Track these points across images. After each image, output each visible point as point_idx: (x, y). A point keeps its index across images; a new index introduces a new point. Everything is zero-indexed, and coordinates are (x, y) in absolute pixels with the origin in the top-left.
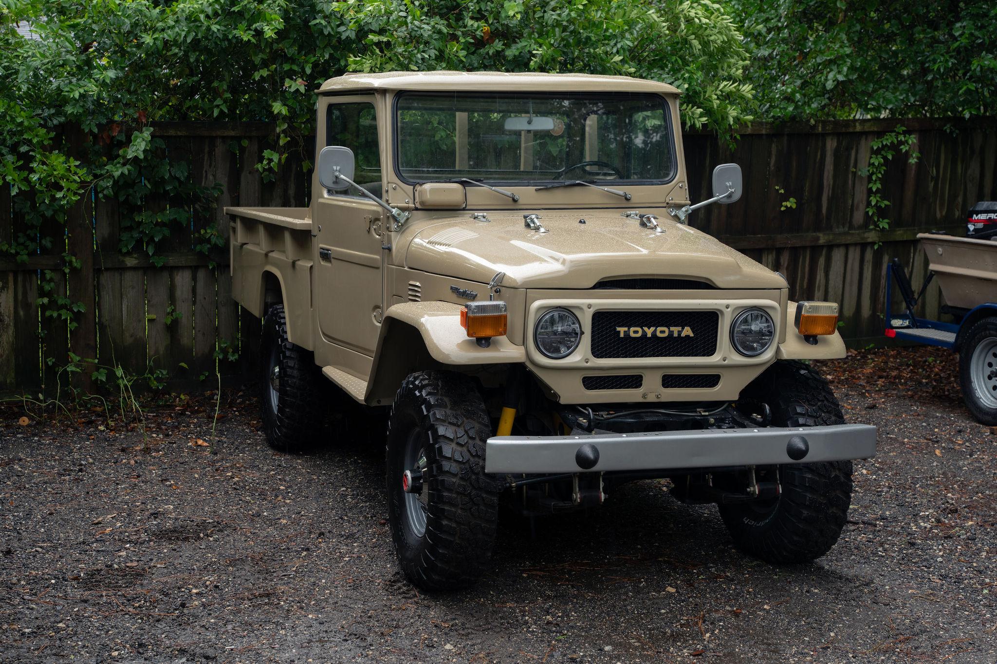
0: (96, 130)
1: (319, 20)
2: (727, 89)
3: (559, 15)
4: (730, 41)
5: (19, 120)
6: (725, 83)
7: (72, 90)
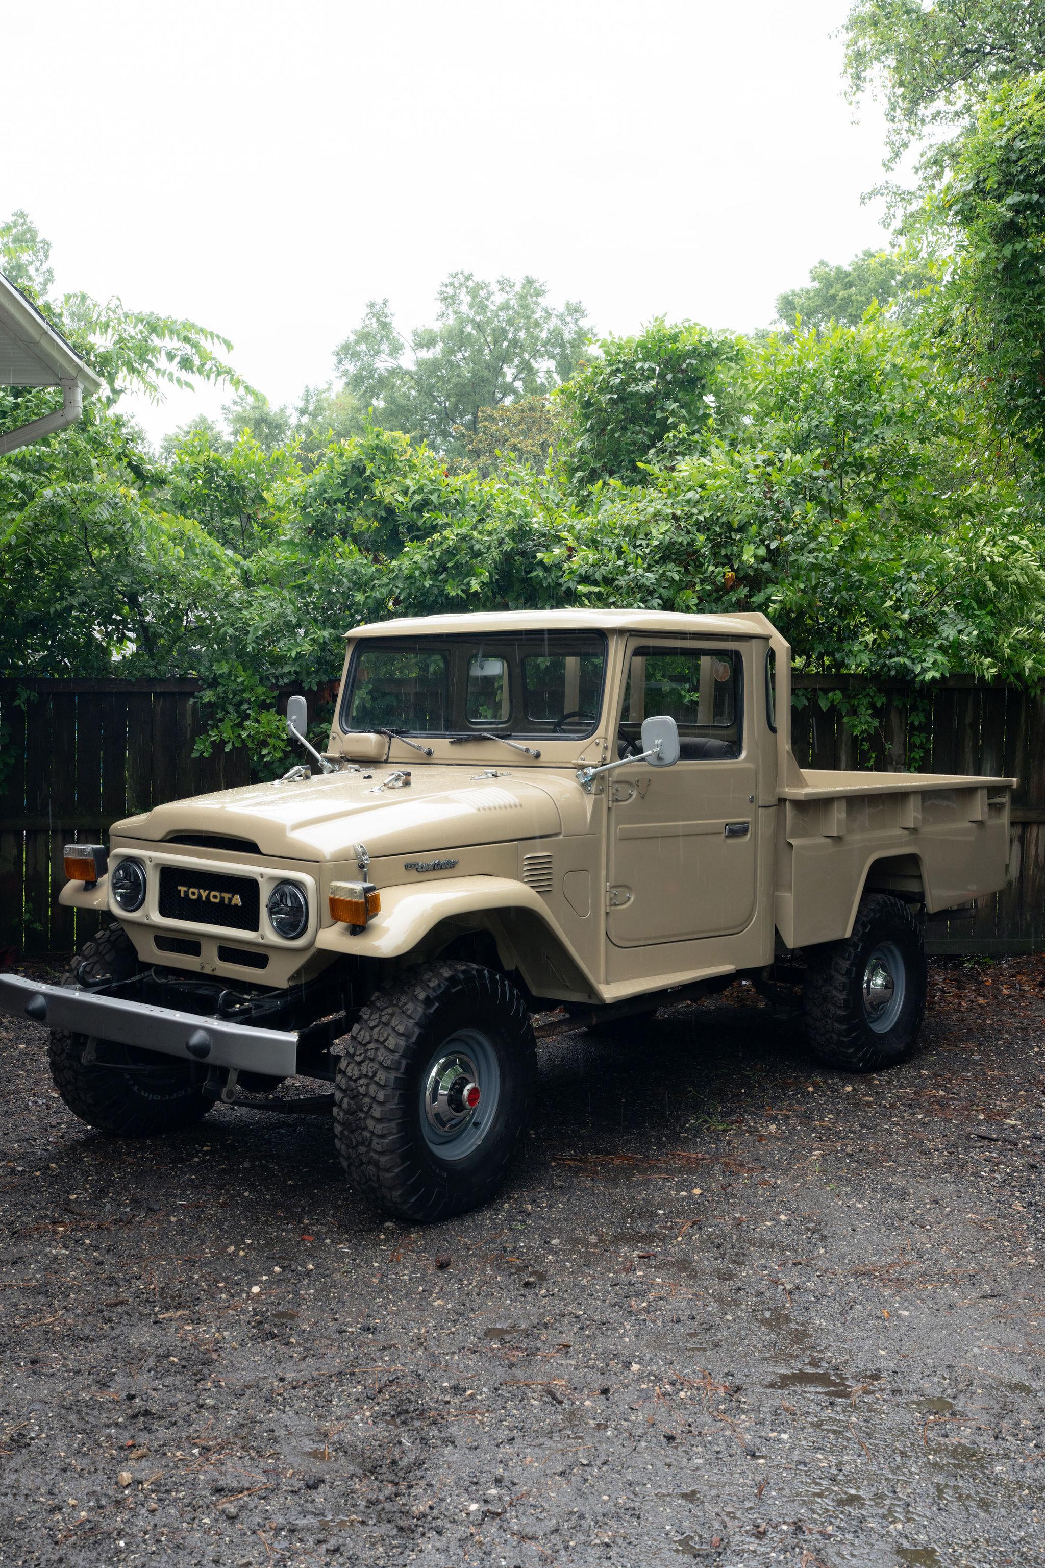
0: (315, 688)
1: (539, 573)
2: (1020, 637)
3: (817, 558)
4: (1035, 580)
5: (239, 680)
6: (1017, 630)
7: (290, 650)
